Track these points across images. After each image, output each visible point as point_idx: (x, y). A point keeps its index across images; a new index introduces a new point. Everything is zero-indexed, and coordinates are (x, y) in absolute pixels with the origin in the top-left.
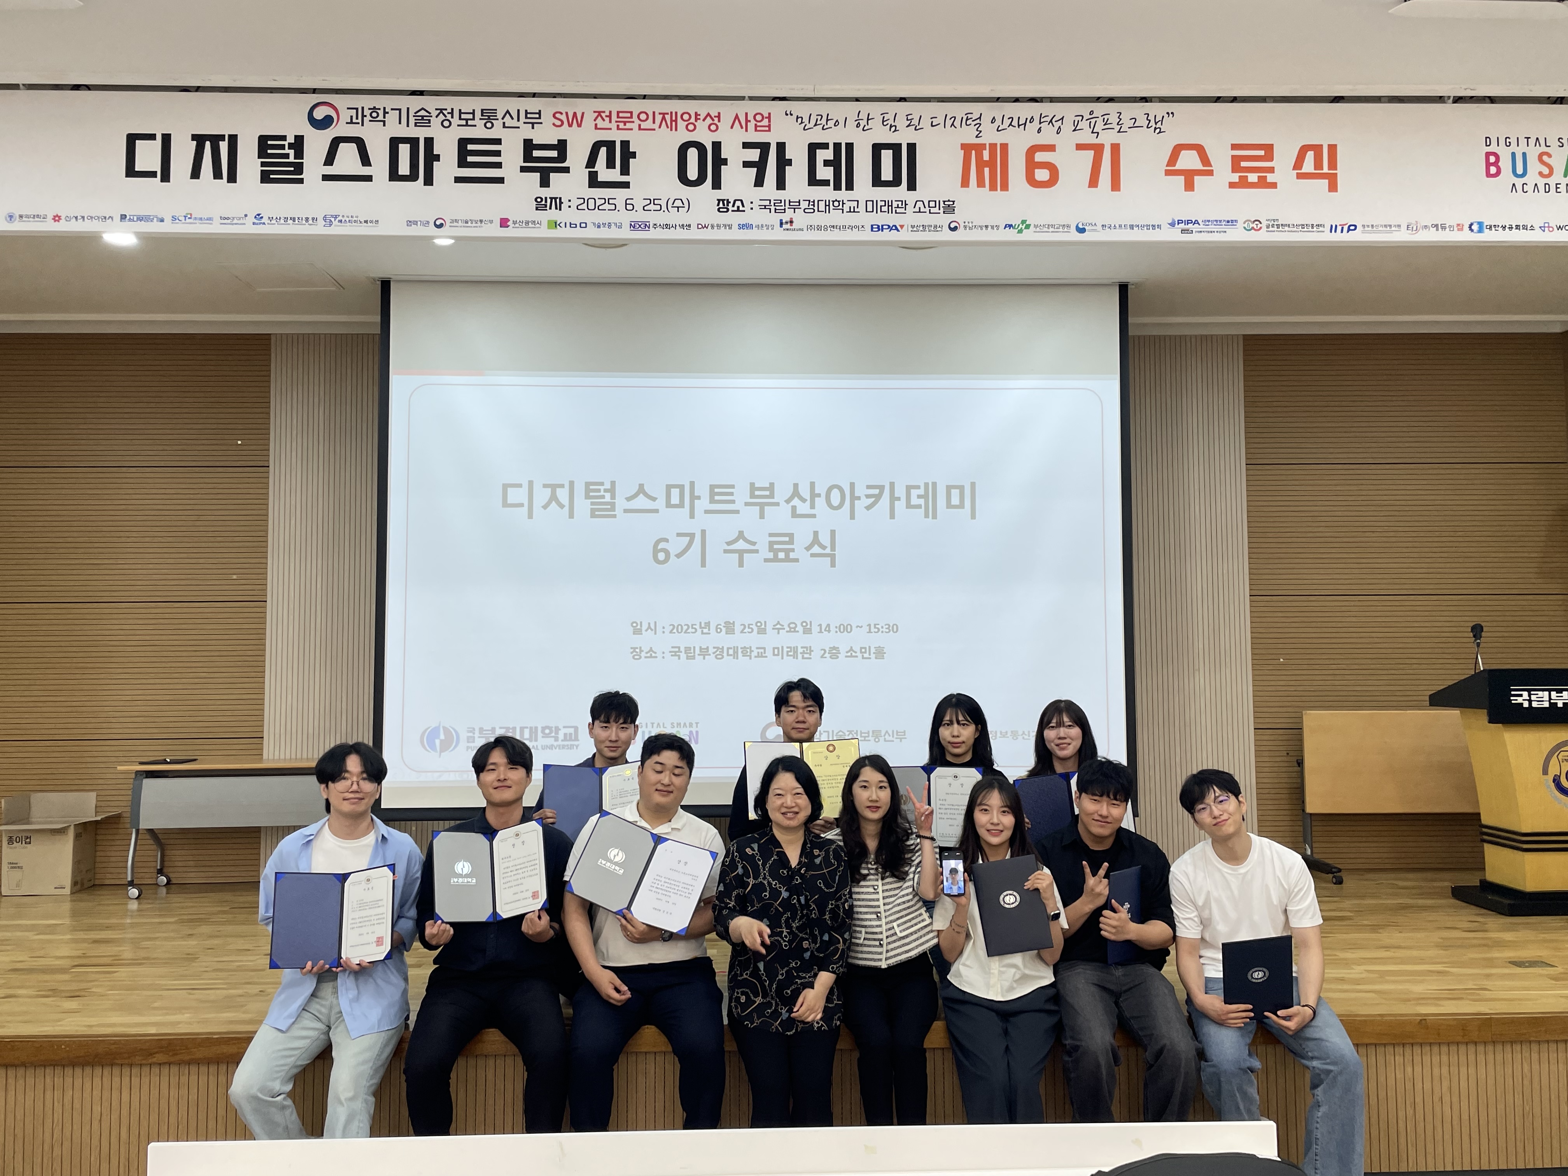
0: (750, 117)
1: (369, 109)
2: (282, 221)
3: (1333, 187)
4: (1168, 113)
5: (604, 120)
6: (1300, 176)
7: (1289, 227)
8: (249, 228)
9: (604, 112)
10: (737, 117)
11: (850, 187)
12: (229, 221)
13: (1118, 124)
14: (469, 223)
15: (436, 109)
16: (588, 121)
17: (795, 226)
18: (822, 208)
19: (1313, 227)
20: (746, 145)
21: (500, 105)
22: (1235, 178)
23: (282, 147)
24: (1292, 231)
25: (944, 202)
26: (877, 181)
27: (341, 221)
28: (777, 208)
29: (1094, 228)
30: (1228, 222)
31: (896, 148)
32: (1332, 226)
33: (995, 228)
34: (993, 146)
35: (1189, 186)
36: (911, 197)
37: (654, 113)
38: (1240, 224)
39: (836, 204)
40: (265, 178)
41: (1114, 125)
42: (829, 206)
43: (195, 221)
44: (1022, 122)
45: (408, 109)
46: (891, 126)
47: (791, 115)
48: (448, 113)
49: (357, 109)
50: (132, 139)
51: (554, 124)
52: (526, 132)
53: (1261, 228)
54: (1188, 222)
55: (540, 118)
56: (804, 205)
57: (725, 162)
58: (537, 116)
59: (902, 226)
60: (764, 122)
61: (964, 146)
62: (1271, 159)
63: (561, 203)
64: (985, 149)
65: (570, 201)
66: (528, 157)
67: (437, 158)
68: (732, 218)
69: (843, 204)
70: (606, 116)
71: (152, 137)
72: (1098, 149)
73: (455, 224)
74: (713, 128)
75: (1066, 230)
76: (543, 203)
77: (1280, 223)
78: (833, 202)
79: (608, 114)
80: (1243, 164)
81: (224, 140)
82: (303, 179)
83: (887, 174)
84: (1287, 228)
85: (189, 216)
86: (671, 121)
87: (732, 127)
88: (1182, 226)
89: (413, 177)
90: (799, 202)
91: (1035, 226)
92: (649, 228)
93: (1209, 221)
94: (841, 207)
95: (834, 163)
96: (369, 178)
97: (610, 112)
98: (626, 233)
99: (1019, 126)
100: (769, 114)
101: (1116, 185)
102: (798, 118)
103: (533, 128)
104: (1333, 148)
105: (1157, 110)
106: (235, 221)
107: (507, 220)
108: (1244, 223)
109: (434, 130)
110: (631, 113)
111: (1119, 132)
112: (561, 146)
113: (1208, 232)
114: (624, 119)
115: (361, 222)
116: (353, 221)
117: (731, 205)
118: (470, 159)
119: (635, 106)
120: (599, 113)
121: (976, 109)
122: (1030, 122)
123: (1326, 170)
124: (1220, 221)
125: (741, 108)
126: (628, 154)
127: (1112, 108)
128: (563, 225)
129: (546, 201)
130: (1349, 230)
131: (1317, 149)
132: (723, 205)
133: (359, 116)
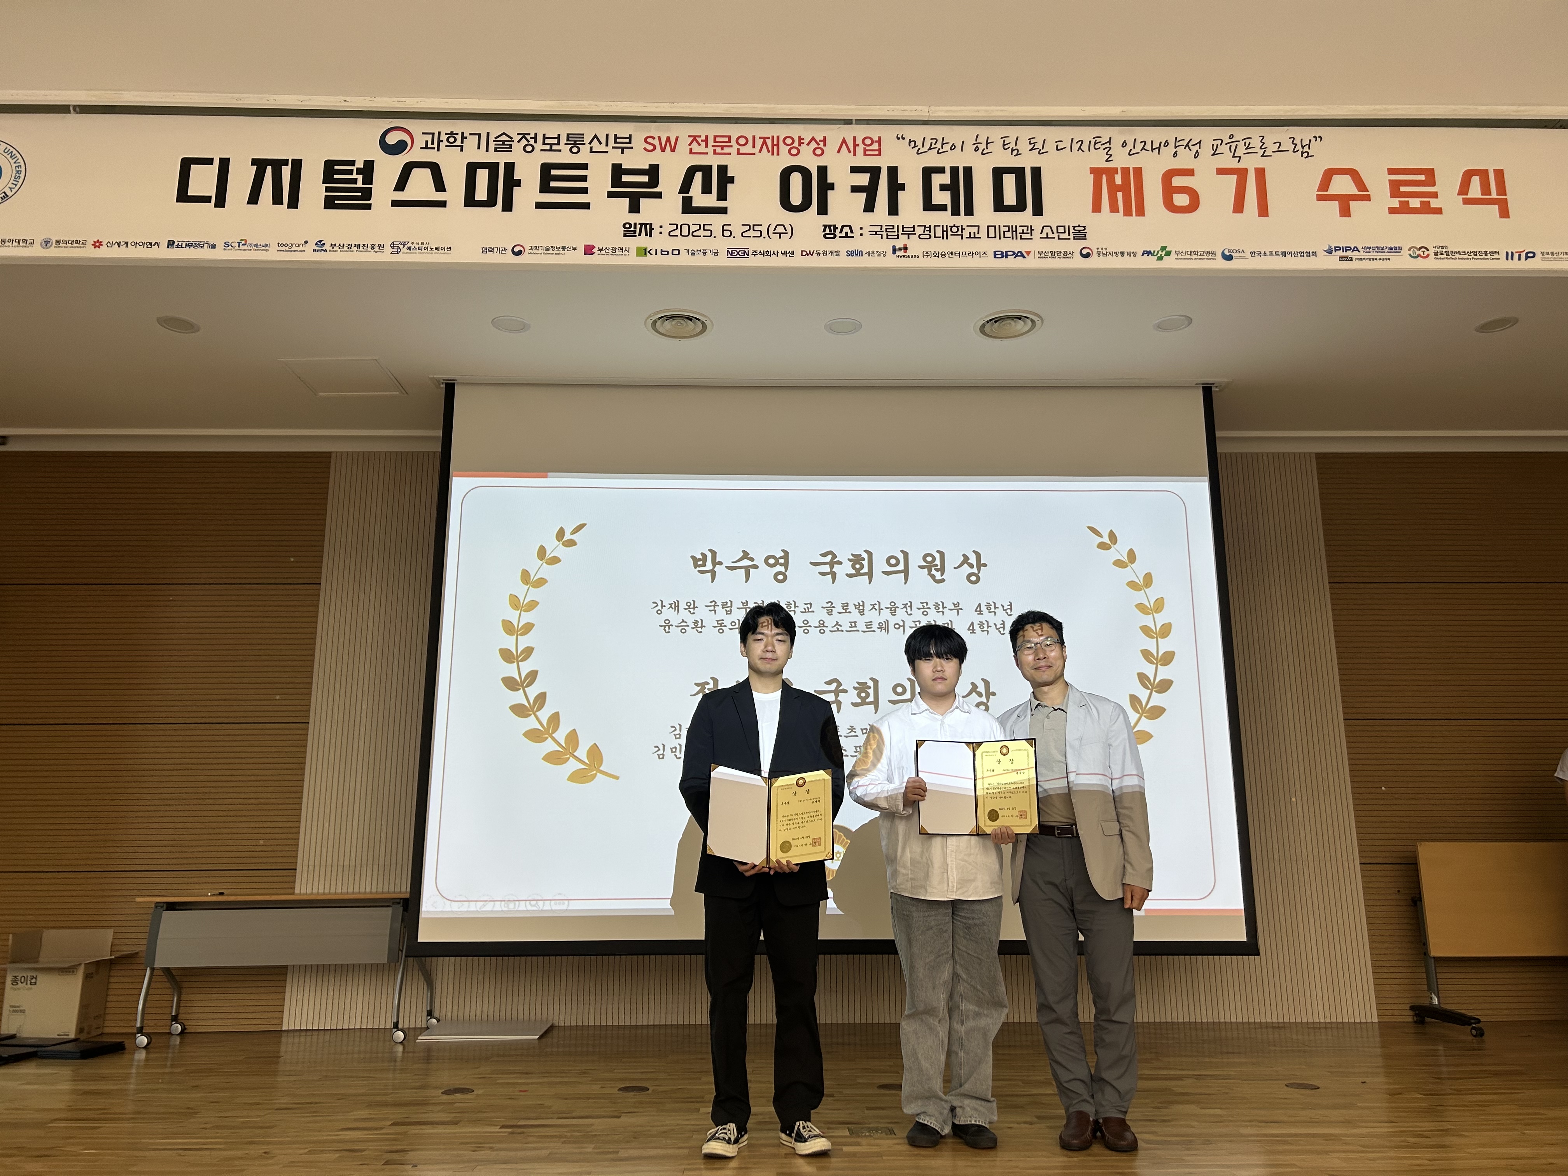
0: (859, 141)
1: (446, 134)
2: (346, 248)
3: (1504, 213)
4: (1315, 137)
5: (699, 145)
6: (1467, 202)
7: (1460, 254)
8: (309, 255)
9: (700, 136)
10: (844, 141)
11: (969, 212)
12: (287, 248)
13: (1261, 148)
14: (551, 249)
15: (518, 134)
16: (683, 146)
17: (909, 253)
18: (939, 232)
19: (1486, 255)
20: (855, 170)
21: (588, 130)
22: (1395, 203)
23: (350, 172)
24: (1462, 259)
25: (1074, 227)
26: (999, 206)
27: (410, 248)
28: (889, 234)
29: (1242, 255)
30: (1391, 248)
31: (1019, 173)
32: (1507, 253)
33: (1132, 255)
34: (1125, 171)
35: (1345, 212)
36: (1037, 222)
37: (754, 137)
38: (1405, 252)
39: (955, 229)
40: (330, 203)
41: (1257, 149)
42: (947, 231)
43: (249, 248)
44: (1156, 145)
45: (488, 134)
46: (1013, 150)
47: (903, 139)
48: (531, 138)
49: (433, 134)
50: (186, 164)
51: (645, 149)
52: (616, 157)
53: (1428, 255)
54: (1346, 249)
55: (630, 142)
56: (919, 231)
57: (832, 187)
58: (627, 140)
59: (1028, 253)
60: (875, 146)
61: (1093, 171)
62: (1434, 184)
63: (652, 229)
64: (1117, 173)
65: (661, 227)
66: (616, 181)
67: (518, 183)
68: (838, 244)
69: (962, 229)
70: (702, 141)
71: (209, 161)
72: (1242, 174)
73: (535, 251)
74: (819, 151)
75: (1210, 257)
76: (632, 229)
77: (1448, 250)
78: (951, 227)
79: (703, 138)
80: (1403, 189)
81: (287, 165)
82: (370, 205)
83: (1010, 198)
84: (1457, 256)
85: (243, 242)
86: (774, 146)
87: (839, 151)
88: (1340, 253)
89: (490, 202)
90: (914, 227)
91: (1177, 253)
92: (748, 255)
93: (1369, 248)
94: (960, 233)
95: (951, 188)
96: (443, 204)
97: (707, 137)
98: (723, 261)
99: (1153, 150)
100: (880, 138)
101: (1263, 211)
102: (910, 142)
103: (622, 152)
104: (1499, 174)
105: (1305, 134)
106: (294, 248)
107: (594, 247)
108: (1409, 250)
109: (516, 155)
110: (729, 137)
111: (1262, 156)
112: (653, 171)
113: (1370, 259)
114: (722, 144)
115: (432, 249)
116: (424, 247)
117: (838, 231)
118: (553, 184)
119: (735, 130)
120: (695, 138)
121: (1105, 133)
122: (1165, 146)
123: (1494, 195)
124: (1382, 248)
125: (848, 133)
126: (725, 179)
127: (1254, 133)
128: (653, 252)
129: (635, 227)
130: (1527, 258)
131: (1483, 174)
132: (830, 232)
133: (435, 141)
